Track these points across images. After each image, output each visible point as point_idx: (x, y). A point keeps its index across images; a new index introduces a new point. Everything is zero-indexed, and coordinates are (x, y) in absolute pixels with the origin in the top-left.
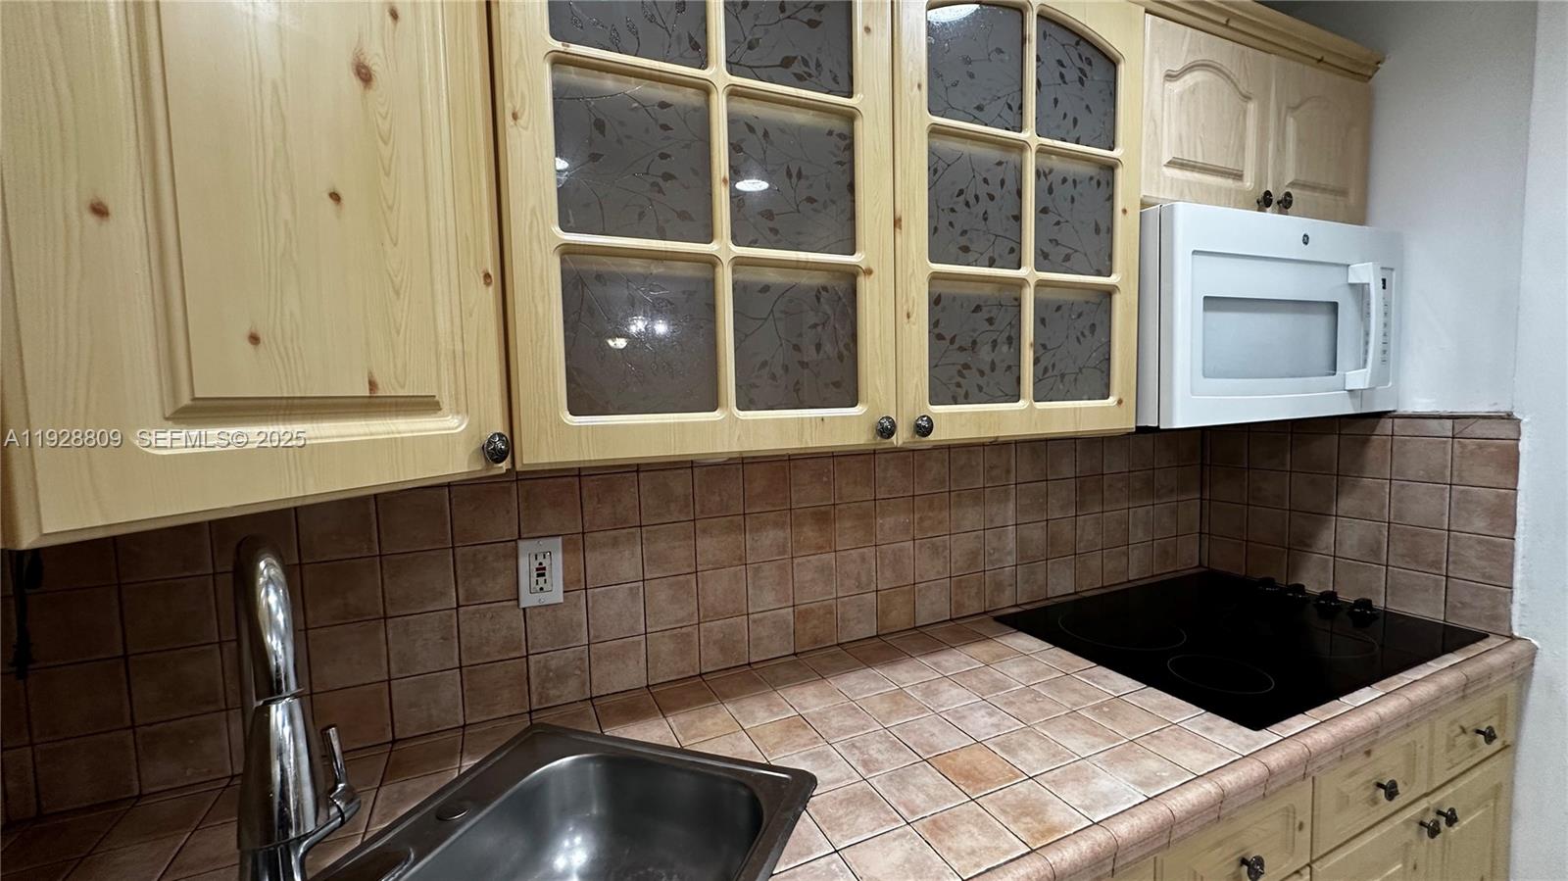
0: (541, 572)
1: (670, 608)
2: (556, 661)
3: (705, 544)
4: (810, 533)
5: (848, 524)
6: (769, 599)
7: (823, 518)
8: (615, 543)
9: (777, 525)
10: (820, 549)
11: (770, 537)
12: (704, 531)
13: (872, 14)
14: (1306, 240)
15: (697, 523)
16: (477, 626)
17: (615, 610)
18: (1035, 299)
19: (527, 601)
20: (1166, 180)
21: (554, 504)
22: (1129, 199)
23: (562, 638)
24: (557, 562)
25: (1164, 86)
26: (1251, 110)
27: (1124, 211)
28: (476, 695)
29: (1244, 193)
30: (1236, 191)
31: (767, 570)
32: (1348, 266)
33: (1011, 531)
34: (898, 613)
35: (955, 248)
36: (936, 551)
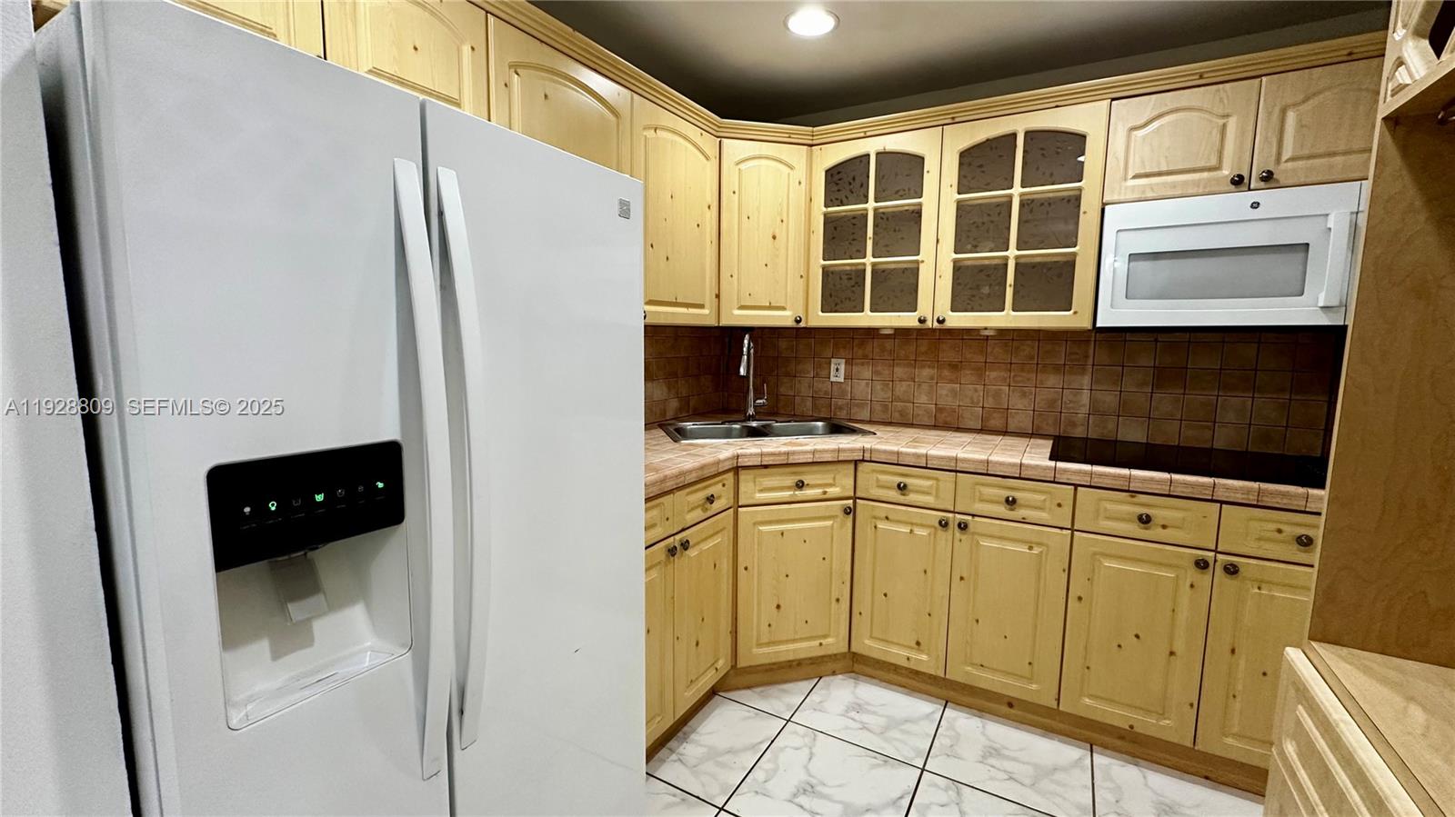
0: (837, 370)
1: (881, 394)
2: (840, 402)
3: (896, 369)
4: (946, 373)
5: (968, 372)
6: (923, 399)
7: (955, 367)
8: (863, 364)
9: (931, 367)
10: (951, 381)
11: (926, 372)
12: (898, 365)
13: (930, 165)
14: (1255, 205)
15: (894, 361)
16: (818, 385)
17: (861, 389)
18: (1017, 264)
19: (833, 379)
20: (1126, 188)
21: (844, 348)
22: (1089, 206)
23: (843, 393)
24: (842, 368)
25: (1129, 137)
26: (1232, 124)
27: (1085, 213)
28: (815, 406)
29: (1218, 180)
30: (1209, 180)
31: (925, 387)
32: (1327, 215)
33: (1086, 394)
34: (996, 422)
35: (969, 247)
36: (1024, 395)
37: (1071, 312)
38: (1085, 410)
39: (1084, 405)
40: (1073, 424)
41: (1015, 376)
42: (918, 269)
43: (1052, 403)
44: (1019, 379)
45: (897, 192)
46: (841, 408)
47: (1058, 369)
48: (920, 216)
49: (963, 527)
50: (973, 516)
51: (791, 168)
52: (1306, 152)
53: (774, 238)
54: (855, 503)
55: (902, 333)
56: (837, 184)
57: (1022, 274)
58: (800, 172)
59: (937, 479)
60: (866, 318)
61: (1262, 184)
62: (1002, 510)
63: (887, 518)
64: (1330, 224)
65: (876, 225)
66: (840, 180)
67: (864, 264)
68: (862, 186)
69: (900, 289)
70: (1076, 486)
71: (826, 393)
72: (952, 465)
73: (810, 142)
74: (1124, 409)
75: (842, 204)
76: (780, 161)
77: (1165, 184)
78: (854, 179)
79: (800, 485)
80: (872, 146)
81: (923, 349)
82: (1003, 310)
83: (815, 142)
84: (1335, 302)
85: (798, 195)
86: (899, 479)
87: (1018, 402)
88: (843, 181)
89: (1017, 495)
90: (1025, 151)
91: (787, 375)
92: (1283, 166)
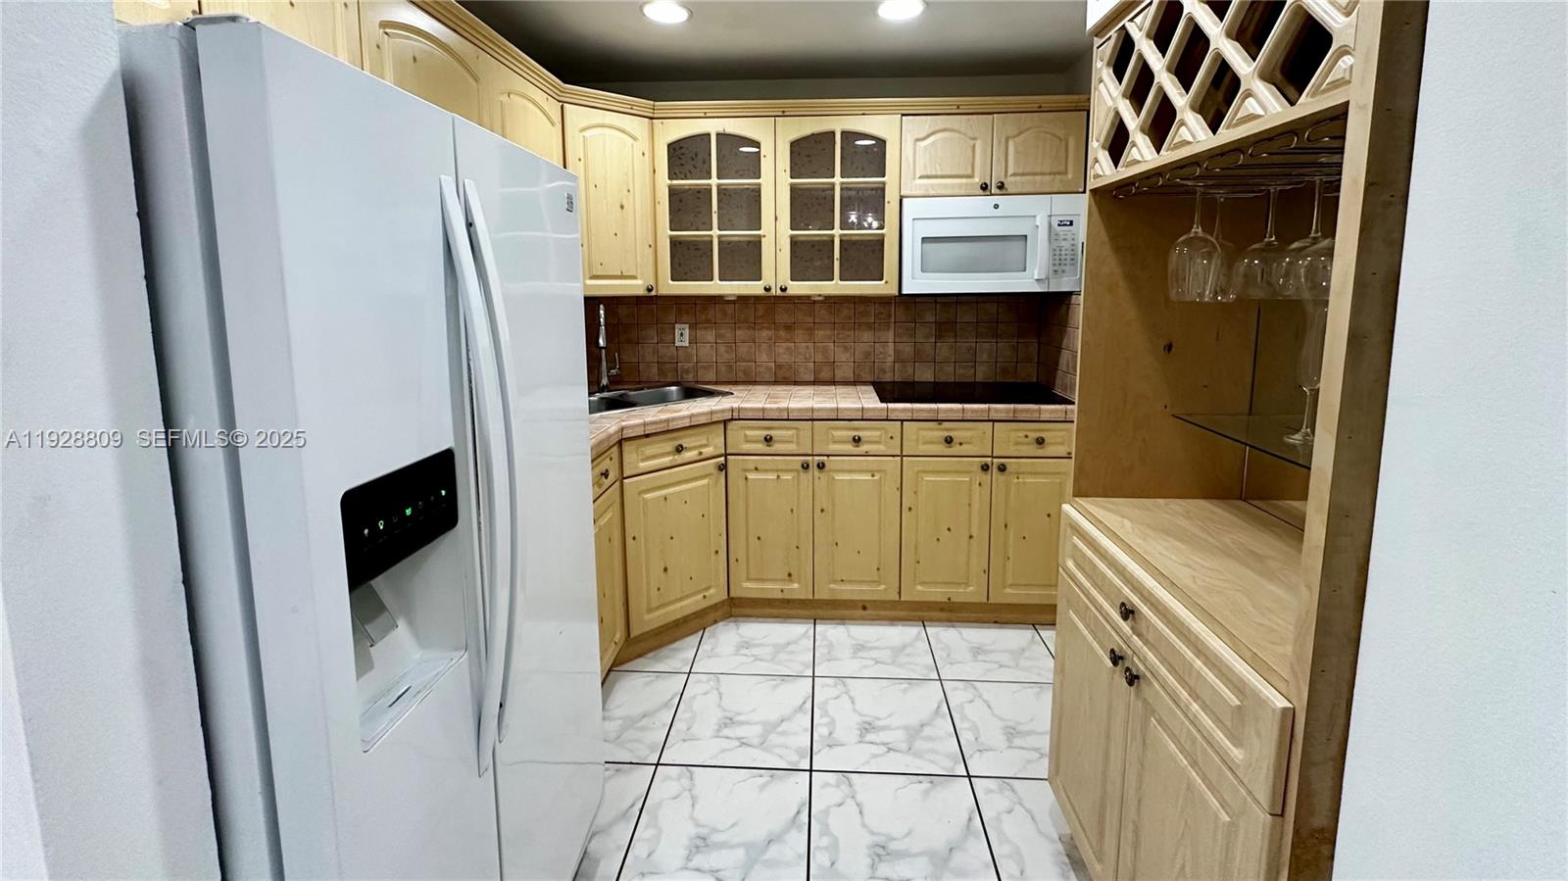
0: (682, 335)
1: (725, 355)
2: (686, 366)
3: (739, 332)
4: (782, 333)
5: (801, 332)
6: (764, 357)
7: (789, 328)
8: (706, 328)
9: (768, 329)
10: (787, 340)
11: (765, 333)
12: (739, 328)
13: (766, 150)
14: (996, 206)
15: (736, 324)
16: (663, 350)
17: (706, 351)
18: (841, 241)
19: (677, 344)
20: (916, 185)
21: (687, 313)
22: (891, 196)
23: (688, 359)
24: (687, 333)
25: (915, 145)
26: (978, 144)
27: (889, 202)
28: (661, 372)
29: (972, 185)
30: (967, 184)
31: (764, 346)
32: (1035, 216)
33: (891, 345)
34: (825, 375)
35: (802, 225)
36: (846, 349)
37: (883, 282)
38: (891, 359)
39: (890, 356)
40: (884, 371)
41: (838, 334)
42: (760, 242)
43: (867, 354)
44: (841, 336)
45: (737, 172)
46: (687, 372)
47: (870, 327)
48: (760, 195)
49: (821, 466)
50: (828, 456)
51: (635, 139)
52: (1021, 171)
53: (622, 207)
54: (726, 460)
55: (743, 300)
56: (680, 158)
57: (846, 250)
58: (643, 144)
59: (796, 429)
60: (716, 287)
61: (998, 191)
62: (849, 448)
63: (756, 469)
64: (1038, 224)
65: (719, 201)
66: (683, 154)
67: (711, 236)
68: (704, 162)
69: (745, 258)
70: (902, 421)
71: (671, 357)
72: (809, 415)
73: (651, 115)
74: (918, 357)
75: (686, 178)
76: (623, 131)
77: (940, 185)
78: (696, 155)
79: (679, 449)
80: (712, 127)
81: (761, 312)
82: (832, 280)
83: (655, 116)
84: (1044, 277)
85: (642, 166)
86: (765, 433)
87: (842, 356)
88: (684, 155)
89: (860, 434)
90: (842, 148)
91: (629, 341)
92: (1010, 179)
